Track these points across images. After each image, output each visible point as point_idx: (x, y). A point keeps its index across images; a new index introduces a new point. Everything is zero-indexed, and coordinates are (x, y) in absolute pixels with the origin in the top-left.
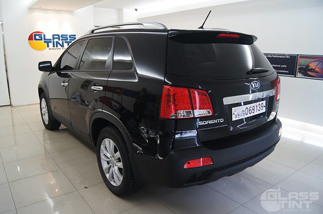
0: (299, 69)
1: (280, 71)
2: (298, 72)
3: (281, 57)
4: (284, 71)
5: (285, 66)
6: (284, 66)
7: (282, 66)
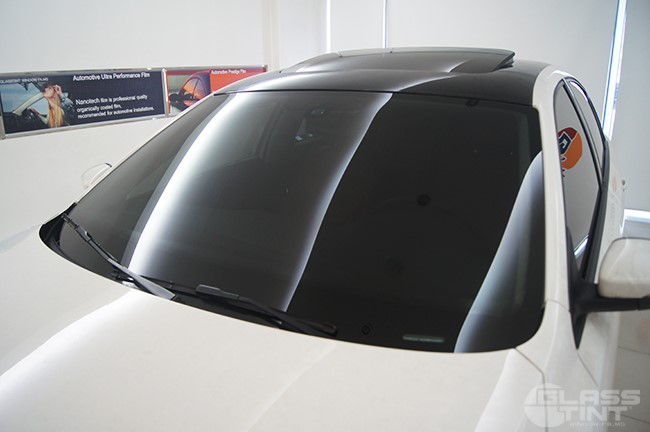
0: (170, 98)
1: (138, 110)
2: (170, 104)
3: (132, 76)
4: (146, 109)
5: (144, 97)
6: (142, 97)
7: (138, 98)
